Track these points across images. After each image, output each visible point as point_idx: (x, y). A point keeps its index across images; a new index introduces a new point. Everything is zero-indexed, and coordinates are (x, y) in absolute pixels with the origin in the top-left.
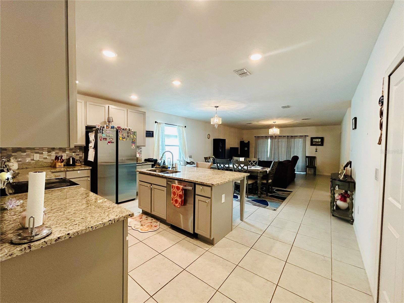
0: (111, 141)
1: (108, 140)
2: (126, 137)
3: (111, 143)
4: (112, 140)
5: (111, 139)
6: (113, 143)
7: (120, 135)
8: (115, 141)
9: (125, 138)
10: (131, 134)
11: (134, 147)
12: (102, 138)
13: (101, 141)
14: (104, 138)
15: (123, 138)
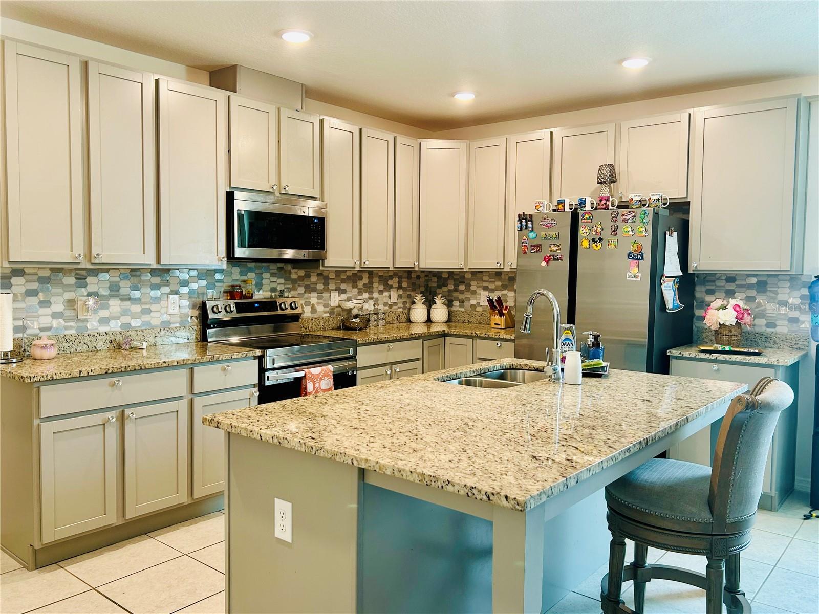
0: (552, 253)
1: (546, 252)
2: (607, 234)
3: (554, 260)
4: (555, 249)
5: (552, 246)
6: (558, 259)
7: (583, 231)
8: (566, 252)
9: (600, 240)
10: (624, 220)
11: (635, 277)
12: (529, 246)
13: (524, 253)
14: (535, 246)
15: (594, 240)
